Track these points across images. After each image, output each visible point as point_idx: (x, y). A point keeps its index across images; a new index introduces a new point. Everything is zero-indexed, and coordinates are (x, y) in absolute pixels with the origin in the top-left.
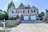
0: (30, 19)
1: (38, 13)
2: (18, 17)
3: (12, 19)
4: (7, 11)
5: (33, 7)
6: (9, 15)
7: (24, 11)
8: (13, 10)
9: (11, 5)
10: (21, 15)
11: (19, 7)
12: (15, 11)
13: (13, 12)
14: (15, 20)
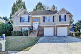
0: (55, 35)
1: (71, 22)
2: (32, 30)
3: (20, 34)
4: (11, 18)
5: (63, 10)
6: (14, 25)
7: (44, 17)
8: (22, 16)
9: (19, 6)
10: (39, 27)
11: (35, 10)
12: (26, 17)
13: (22, 20)
14: (26, 35)
